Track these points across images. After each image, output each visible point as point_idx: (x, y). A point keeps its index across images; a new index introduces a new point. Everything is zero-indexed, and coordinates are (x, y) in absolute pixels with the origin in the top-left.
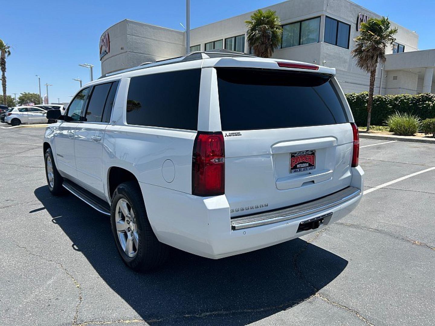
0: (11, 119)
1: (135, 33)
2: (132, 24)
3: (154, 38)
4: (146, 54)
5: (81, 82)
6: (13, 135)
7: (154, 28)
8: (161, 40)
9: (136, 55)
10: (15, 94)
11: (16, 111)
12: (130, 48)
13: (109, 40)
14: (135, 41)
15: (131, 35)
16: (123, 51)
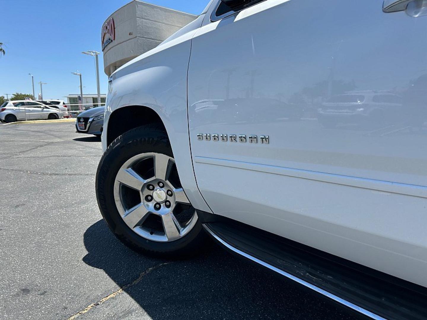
0: (5, 115)
1: (145, 16)
2: (141, 5)
3: (166, 22)
4: (157, 40)
5: (80, 75)
6: (8, 132)
7: (166, 11)
8: (173, 24)
9: (146, 41)
10: (7, 94)
11: (10, 106)
12: (140, 33)
13: (114, 26)
14: (146, 25)
15: (141, 18)
16: (131, 37)
